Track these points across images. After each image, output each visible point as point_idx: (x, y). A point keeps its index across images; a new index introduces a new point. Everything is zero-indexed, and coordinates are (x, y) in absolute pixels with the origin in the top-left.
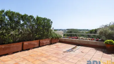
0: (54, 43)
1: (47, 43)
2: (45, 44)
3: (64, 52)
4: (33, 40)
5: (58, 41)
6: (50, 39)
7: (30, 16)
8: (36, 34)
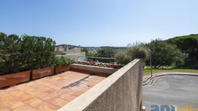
0: (60, 73)
1: (46, 73)
2: (42, 76)
3: (64, 88)
4: (15, 72)
5: (68, 69)
6: (53, 67)
7: (12, 36)
8: (23, 62)
